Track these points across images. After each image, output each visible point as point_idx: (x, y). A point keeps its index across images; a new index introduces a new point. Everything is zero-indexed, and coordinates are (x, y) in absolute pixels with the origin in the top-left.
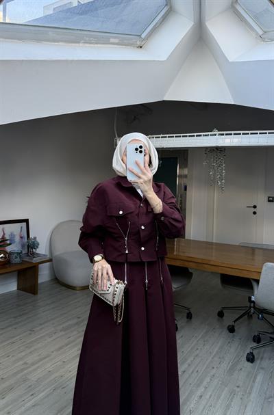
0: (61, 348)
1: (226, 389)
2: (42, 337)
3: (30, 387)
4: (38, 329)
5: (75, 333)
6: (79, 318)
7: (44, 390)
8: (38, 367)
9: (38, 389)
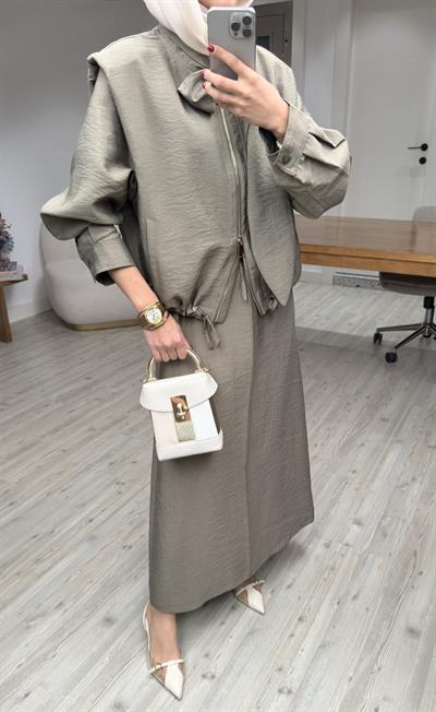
0: (57, 430)
1: (334, 476)
2: (23, 413)
3: (6, 492)
4: (13, 401)
5: (83, 404)
6: (88, 378)
7: (31, 496)
8: (19, 462)
9: (20, 495)
